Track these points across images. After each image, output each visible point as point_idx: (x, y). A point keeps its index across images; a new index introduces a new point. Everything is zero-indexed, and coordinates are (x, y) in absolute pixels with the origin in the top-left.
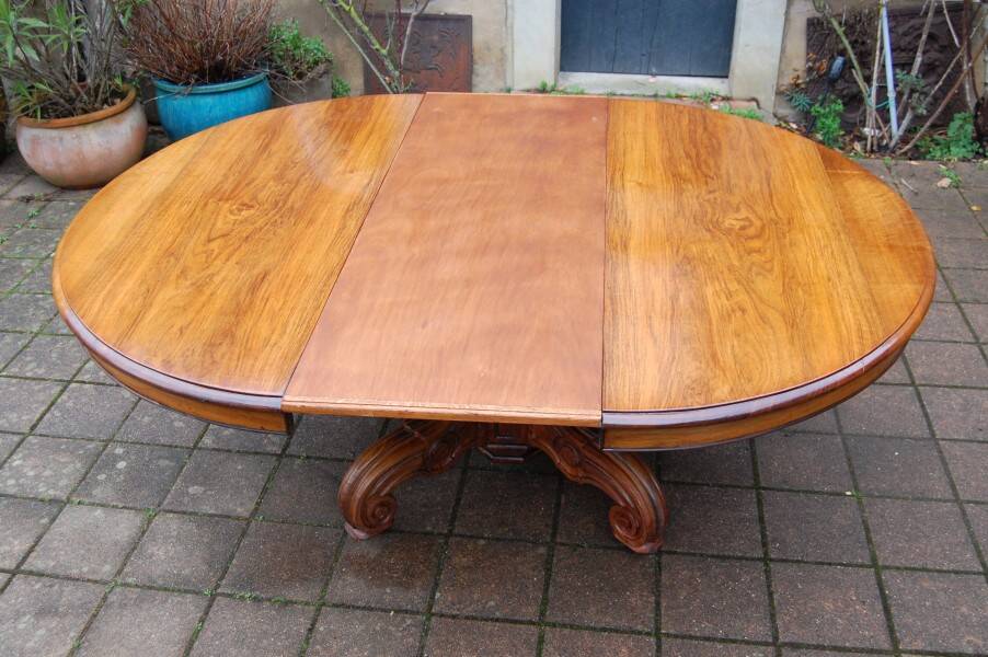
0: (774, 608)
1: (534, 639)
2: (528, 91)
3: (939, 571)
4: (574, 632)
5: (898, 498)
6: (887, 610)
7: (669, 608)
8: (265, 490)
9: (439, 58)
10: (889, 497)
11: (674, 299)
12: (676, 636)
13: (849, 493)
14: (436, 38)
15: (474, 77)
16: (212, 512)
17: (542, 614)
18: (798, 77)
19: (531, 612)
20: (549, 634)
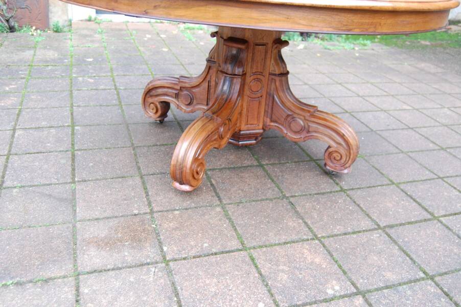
0: (365, 211)
1: (248, 259)
2: (81, 21)
3: (422, 181)
4: (269, 248)
5: (379, 155)
7: (312, 223)
10: (375, 155)
12: (328, 237)
17: (243, 244)
19: (234, 244)
20: (255, 254)
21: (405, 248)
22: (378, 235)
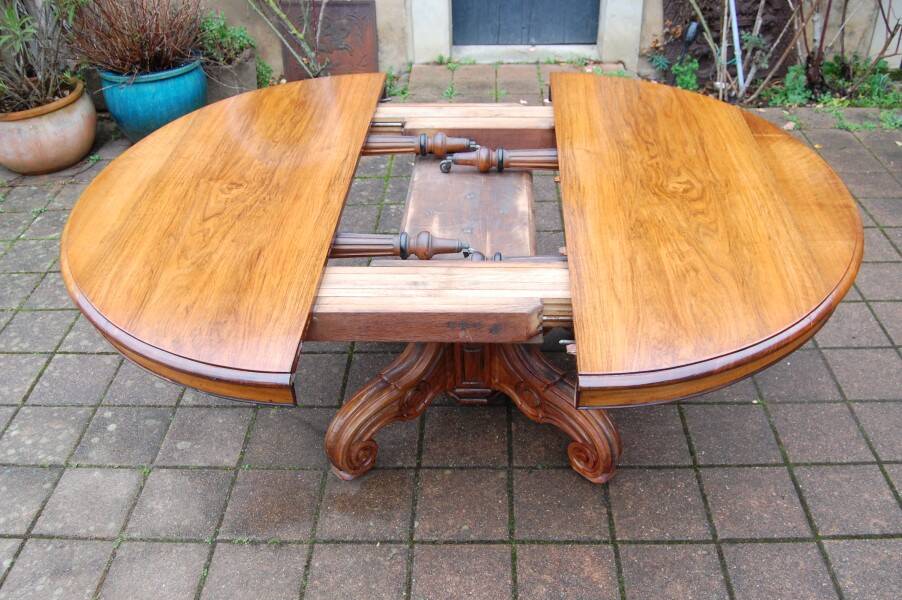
0: (709, 509)
1: (508, 557)
2: (428, 64)
3: (841, 464)
4: (541, 546)
5: (796, 403)
6: (803, 502)
7: (619, 517)
8: (247, 440)
9: (349, 39)
10: (789, 403)
11: (632, 261)
12: (630, 542)
13: (755, 402)
14: (344, 21)
15: (379, 54)
16: (202, 464)
17: (511, 533)
18: (657, 41)
19: (501, 532)
20: (520, 550)
21: (732, 582)
22: (705, 552)
